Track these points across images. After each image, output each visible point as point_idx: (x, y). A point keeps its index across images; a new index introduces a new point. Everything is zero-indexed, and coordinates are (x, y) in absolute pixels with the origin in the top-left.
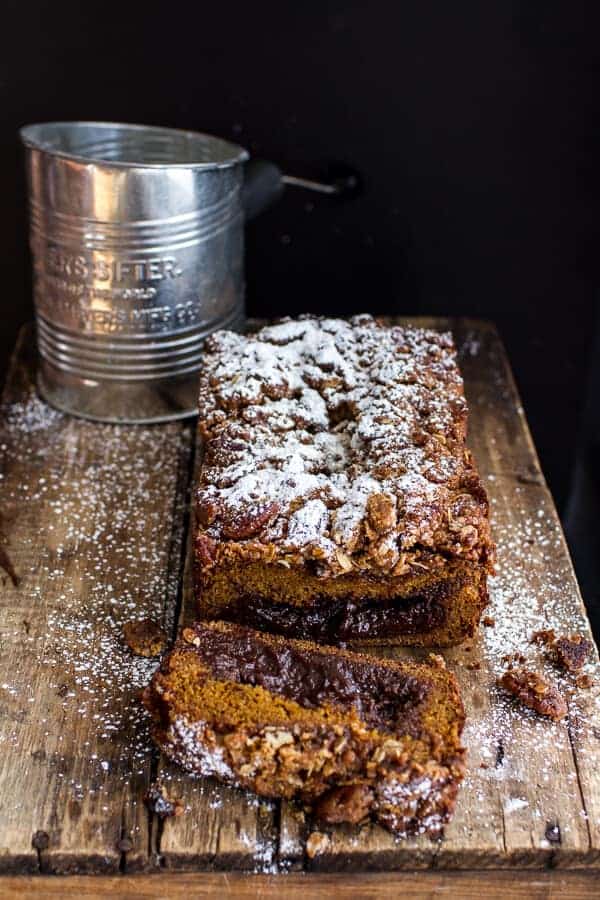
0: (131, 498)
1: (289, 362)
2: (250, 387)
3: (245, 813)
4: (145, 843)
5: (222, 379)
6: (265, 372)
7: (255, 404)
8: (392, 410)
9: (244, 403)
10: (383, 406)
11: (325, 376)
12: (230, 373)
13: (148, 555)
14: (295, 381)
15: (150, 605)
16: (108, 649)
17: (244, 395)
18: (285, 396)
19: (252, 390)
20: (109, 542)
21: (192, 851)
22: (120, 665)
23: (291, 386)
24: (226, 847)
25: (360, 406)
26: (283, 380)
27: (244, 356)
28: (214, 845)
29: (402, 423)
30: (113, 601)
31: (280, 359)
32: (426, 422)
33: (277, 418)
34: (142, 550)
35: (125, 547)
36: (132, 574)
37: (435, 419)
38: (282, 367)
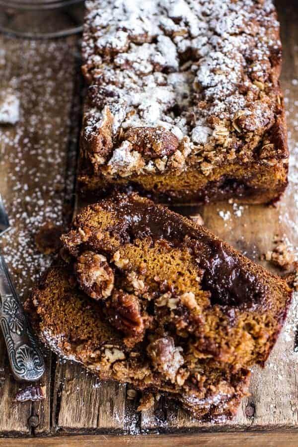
0: (42, 104)
1: (149, 13)
2: (119, 38)
3: (117, 394)
4: (47, 419)
5: (99, 28)
6: (129, 25)
7: (123, 52)
8: (224, 63)
9: (114, 53)
10: (217, 59)
11: (175, 28)
12: (105, 23)
13: (53, 155)
14: (153, 30)
15: (54, 202)
16: (24, 244)
17: (114, 46)
18: (146, 42)
19: (120, 41)
20: (25, 145)
21: (80, 425)
22: (32, 258)
23: (150, 34)
24: (104, 423)
25: (201, 52)
26: (143, 29)
27: (115, 7)
28: (95, 421)
29: (231, 73)
30: (28, 199)
31: (142, 10)
32: (250, 70)
33: (139, 63)
34: (49, 151)
35: (36, 149)
36: (41, 173)
37: (257, 67)
38: (143, 18)
